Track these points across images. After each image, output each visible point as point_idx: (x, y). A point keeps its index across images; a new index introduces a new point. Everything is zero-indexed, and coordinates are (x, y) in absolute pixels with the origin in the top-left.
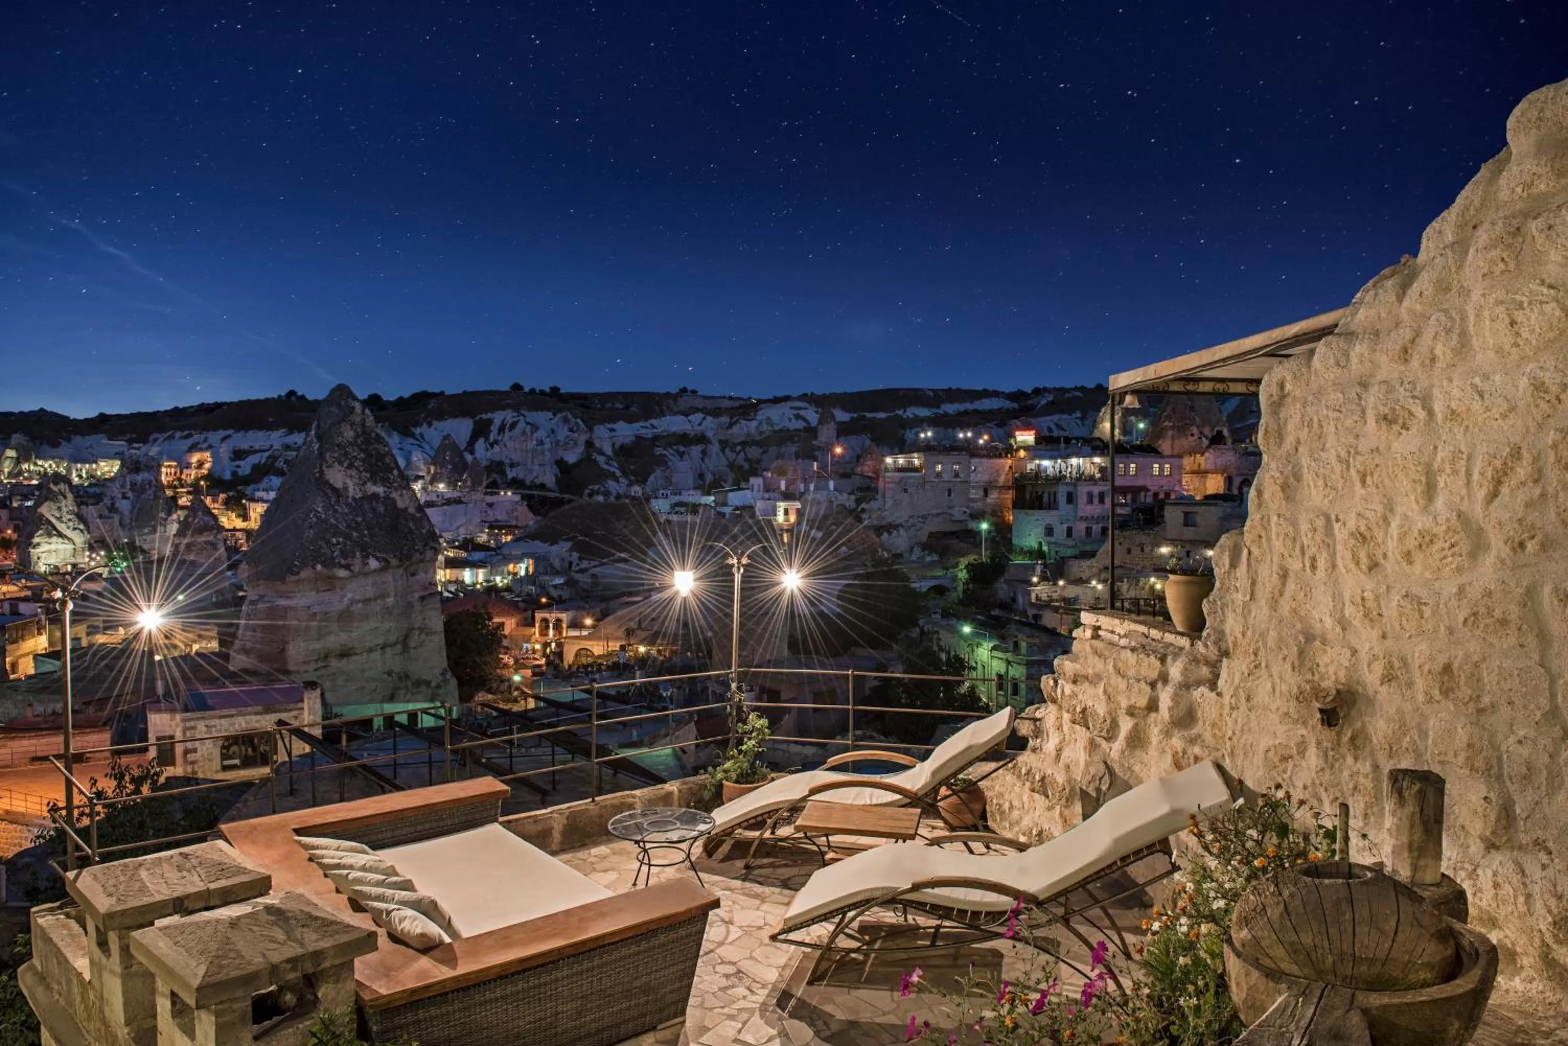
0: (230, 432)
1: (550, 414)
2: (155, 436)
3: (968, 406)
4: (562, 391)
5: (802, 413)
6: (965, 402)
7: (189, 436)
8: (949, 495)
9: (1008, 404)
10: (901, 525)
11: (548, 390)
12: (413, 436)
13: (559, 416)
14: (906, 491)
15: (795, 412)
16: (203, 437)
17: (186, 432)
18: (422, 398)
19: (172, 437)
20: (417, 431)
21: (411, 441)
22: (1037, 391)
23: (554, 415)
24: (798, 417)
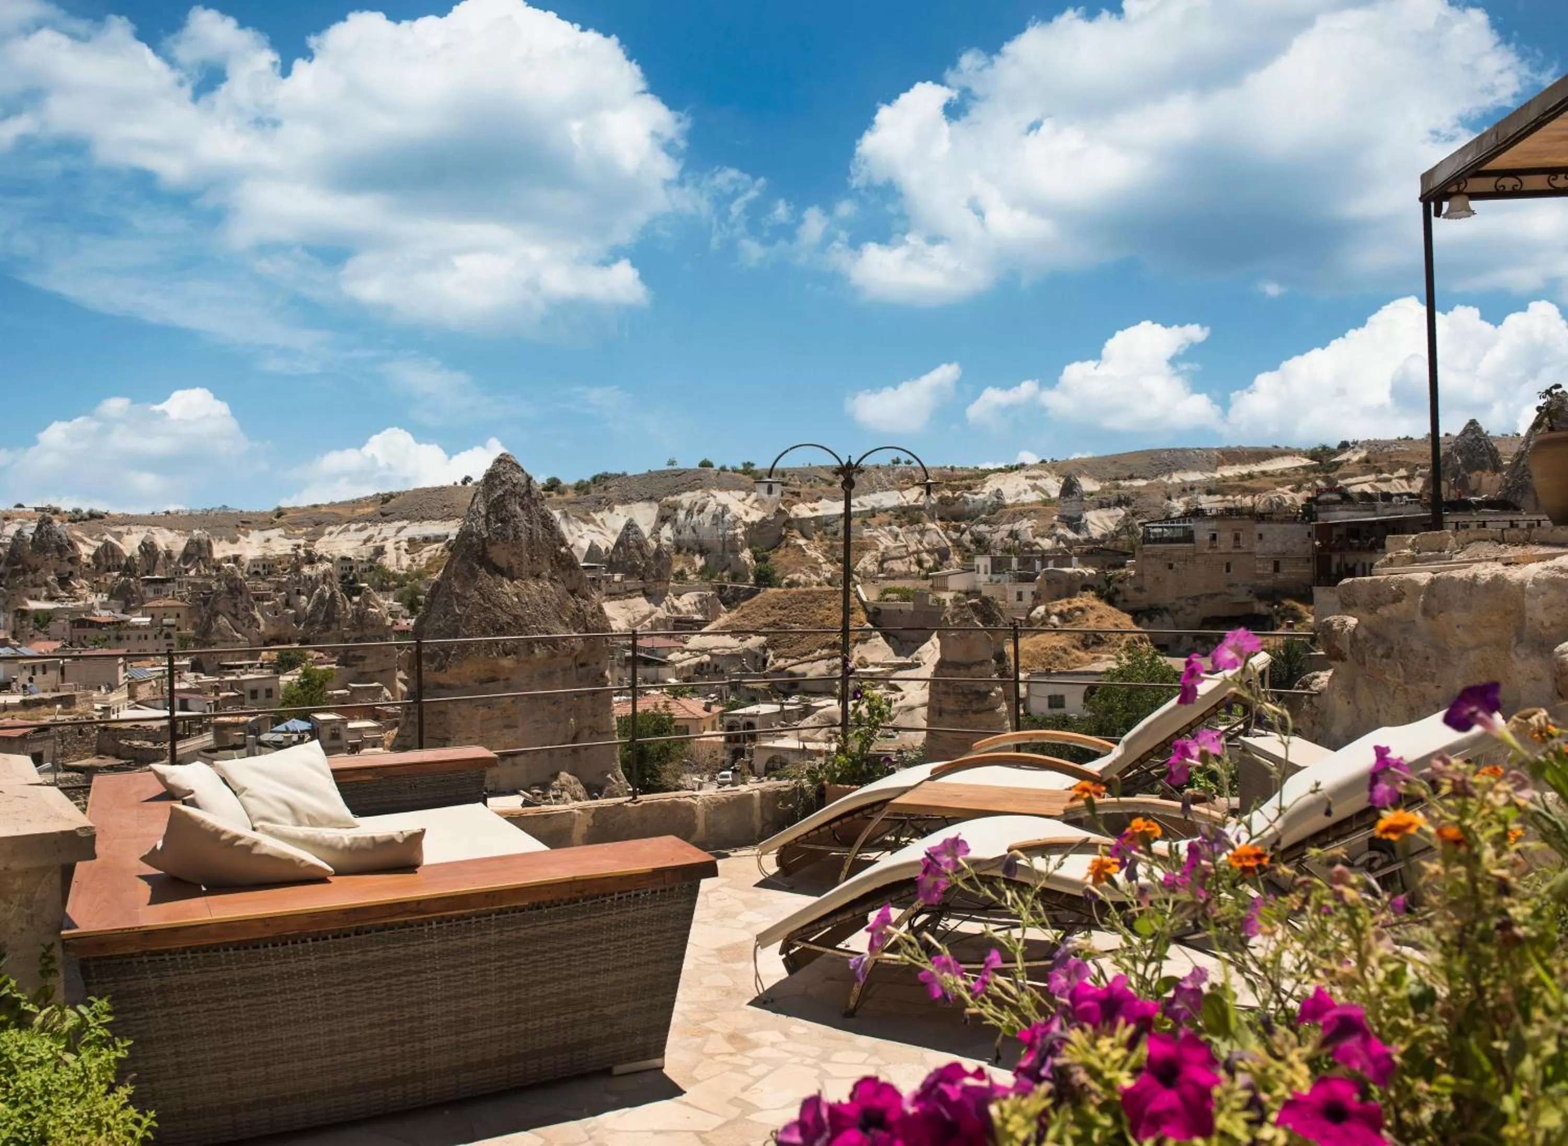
0: (405, 523)
1: (742, 494)
2: (331, 529)
3: (1256, 468)
4: (756, 468)
5: (1039, 483)
6: (1249, 463)
7: (364, 529)
8: (1228, 570)
9: (1306, 462)
10: (1166, 610)
11: (741, 467)
12: (593, 521)
13: (754, 496)
14: (1171, 566)
15: (1032, 482)
16: (378, 529)
17: (361, 525)
18: (601, 480)
19: (347, 530)
20: (598, 517)
21: (591, 527)
22: (1344, 446)
23: (748, 495)
24: (1034, 488)
